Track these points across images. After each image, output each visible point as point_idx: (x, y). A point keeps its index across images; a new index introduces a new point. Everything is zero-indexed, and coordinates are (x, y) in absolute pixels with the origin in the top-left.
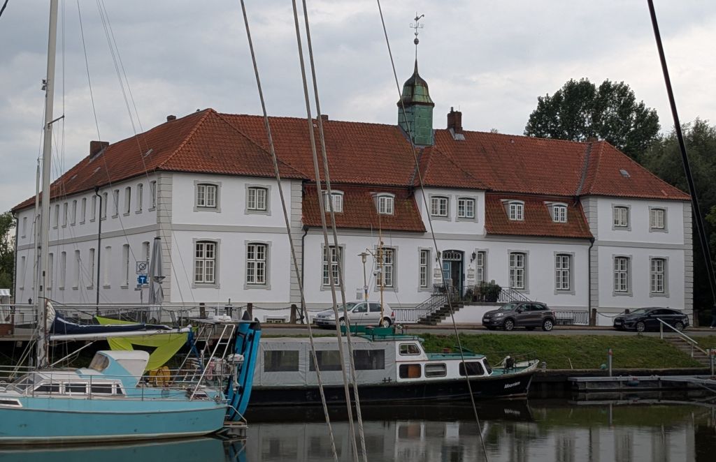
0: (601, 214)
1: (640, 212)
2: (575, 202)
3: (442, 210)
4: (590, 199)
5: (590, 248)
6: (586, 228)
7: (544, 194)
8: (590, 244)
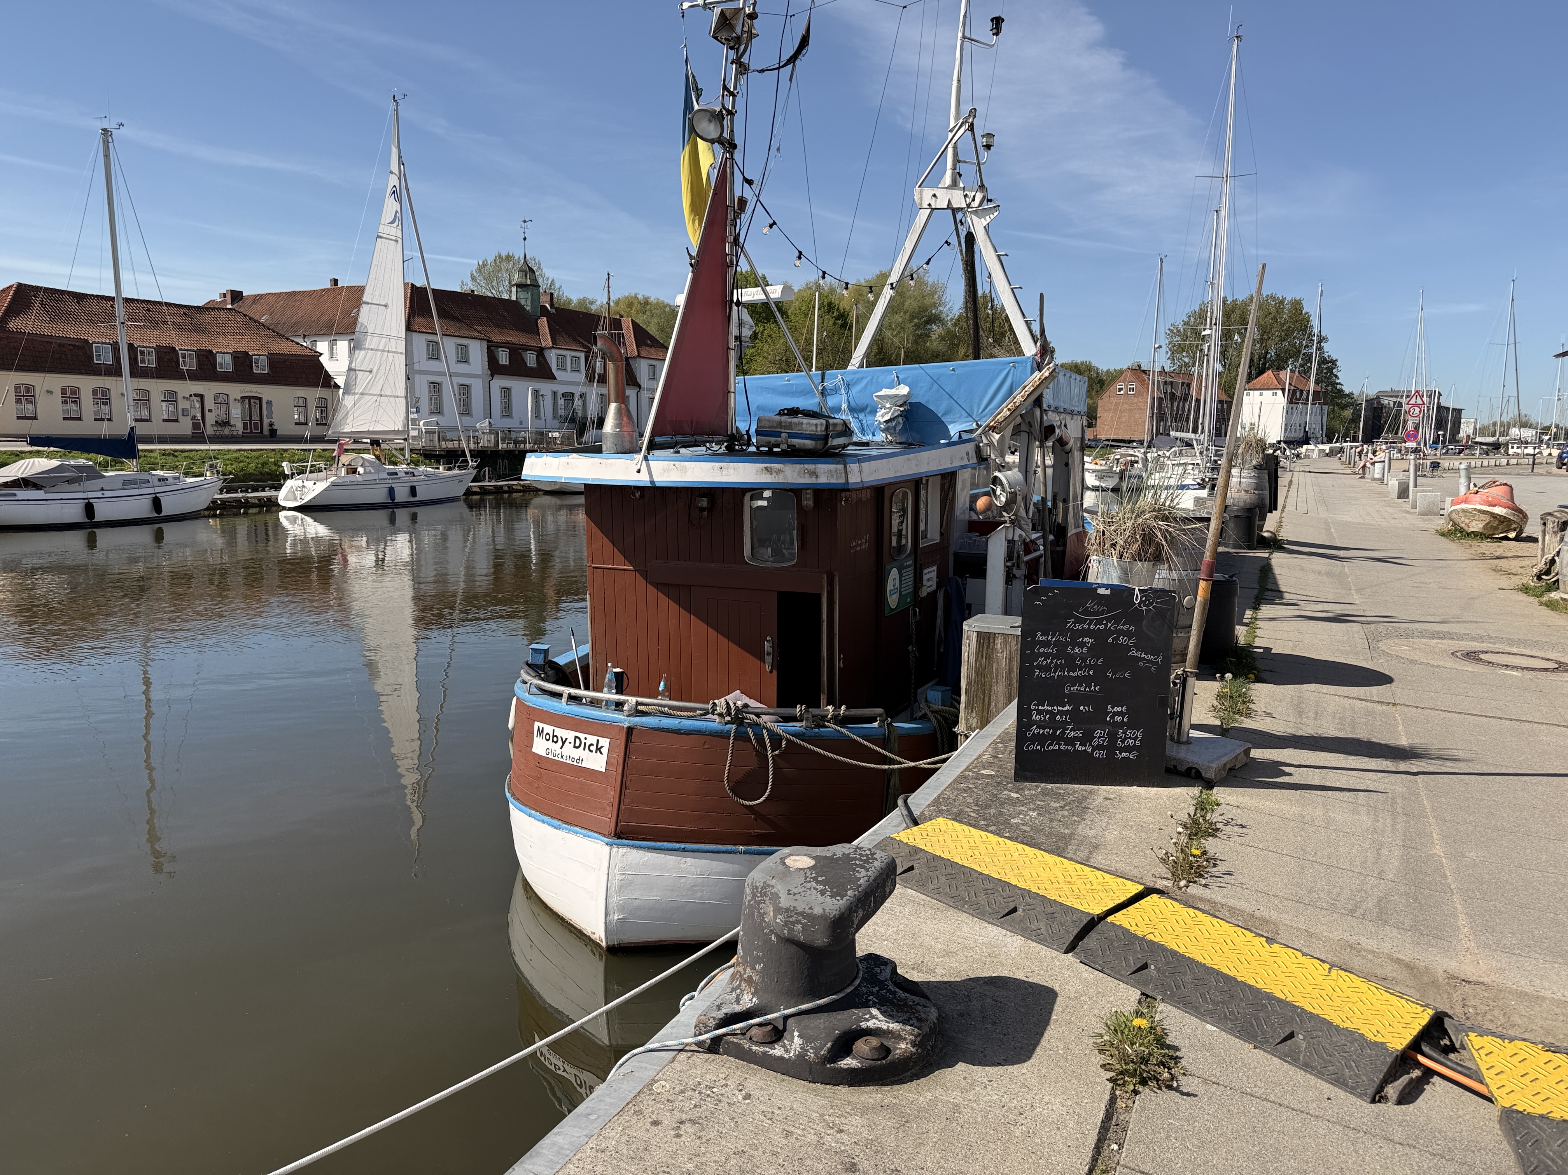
3: (561, 364)
4: (637, 359)
6: (635, 379)
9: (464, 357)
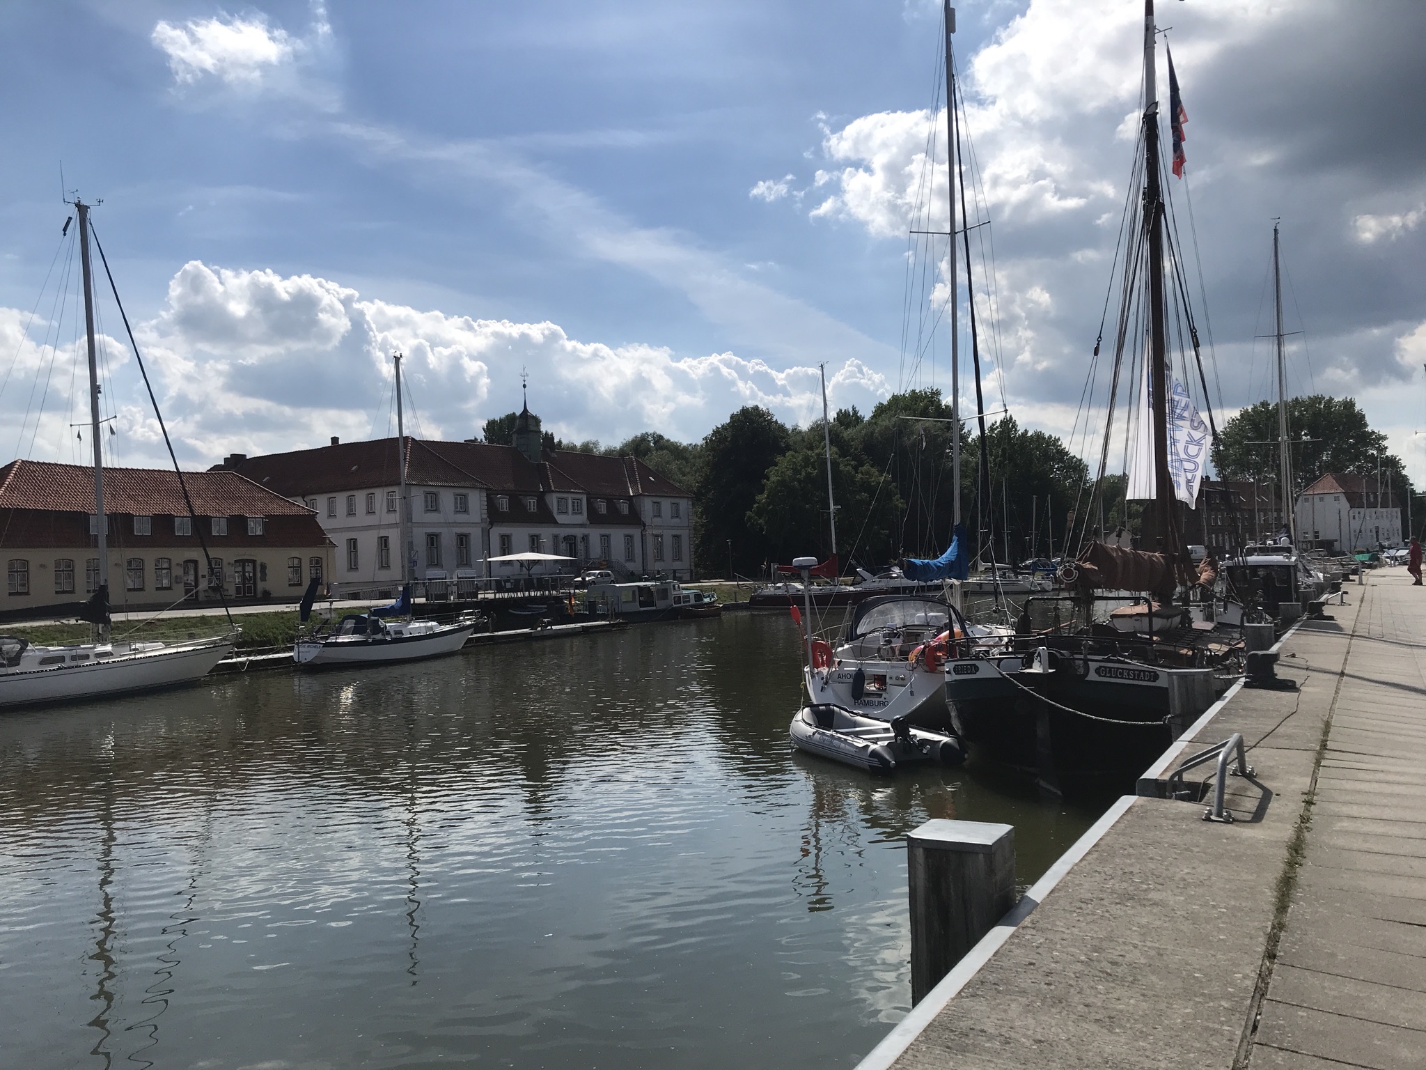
1: (666, 505)
2: (631, 500)
3: (562, 507)
4: (640, 498)
5: (642, 531)
6: (640, 517)
7: (615, 495)
8: (643, 528)
9: (462, 507)
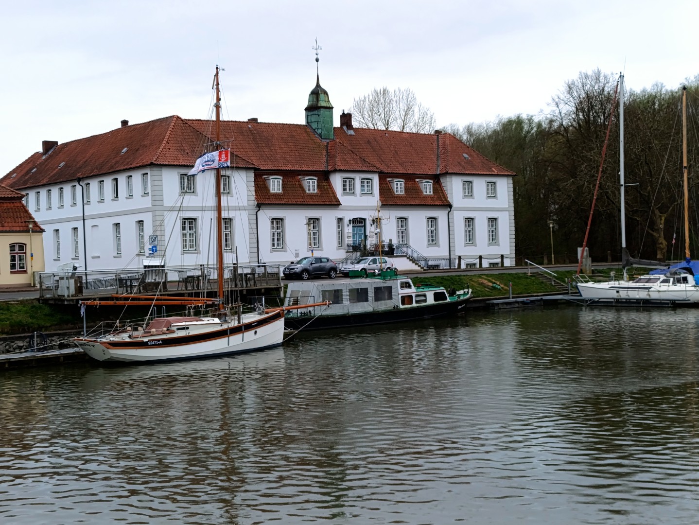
0: (454, 187)
1: (480, 185)
2: (436, 179)
3: (348, 188)
4: (448, 176)
5: (449, 212)
6: (446, 198)
7: (416, 174)
8: (449, 209)
